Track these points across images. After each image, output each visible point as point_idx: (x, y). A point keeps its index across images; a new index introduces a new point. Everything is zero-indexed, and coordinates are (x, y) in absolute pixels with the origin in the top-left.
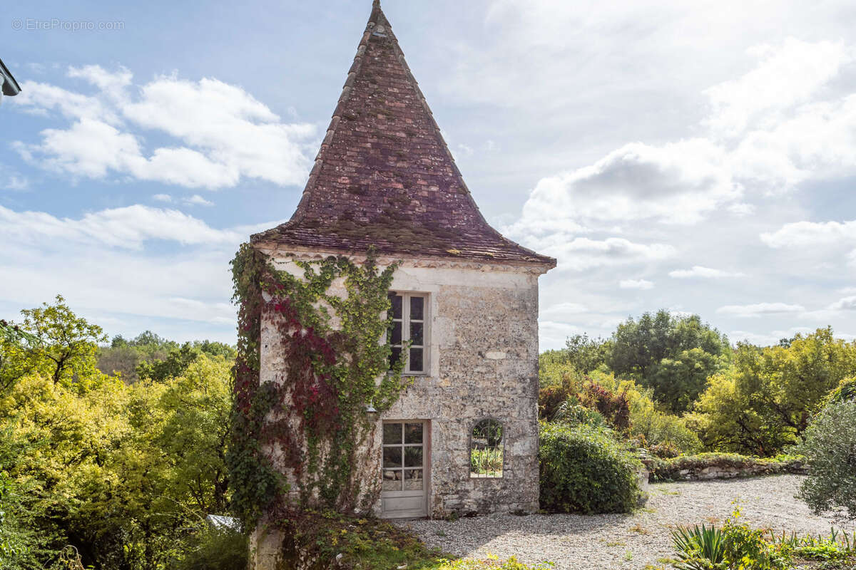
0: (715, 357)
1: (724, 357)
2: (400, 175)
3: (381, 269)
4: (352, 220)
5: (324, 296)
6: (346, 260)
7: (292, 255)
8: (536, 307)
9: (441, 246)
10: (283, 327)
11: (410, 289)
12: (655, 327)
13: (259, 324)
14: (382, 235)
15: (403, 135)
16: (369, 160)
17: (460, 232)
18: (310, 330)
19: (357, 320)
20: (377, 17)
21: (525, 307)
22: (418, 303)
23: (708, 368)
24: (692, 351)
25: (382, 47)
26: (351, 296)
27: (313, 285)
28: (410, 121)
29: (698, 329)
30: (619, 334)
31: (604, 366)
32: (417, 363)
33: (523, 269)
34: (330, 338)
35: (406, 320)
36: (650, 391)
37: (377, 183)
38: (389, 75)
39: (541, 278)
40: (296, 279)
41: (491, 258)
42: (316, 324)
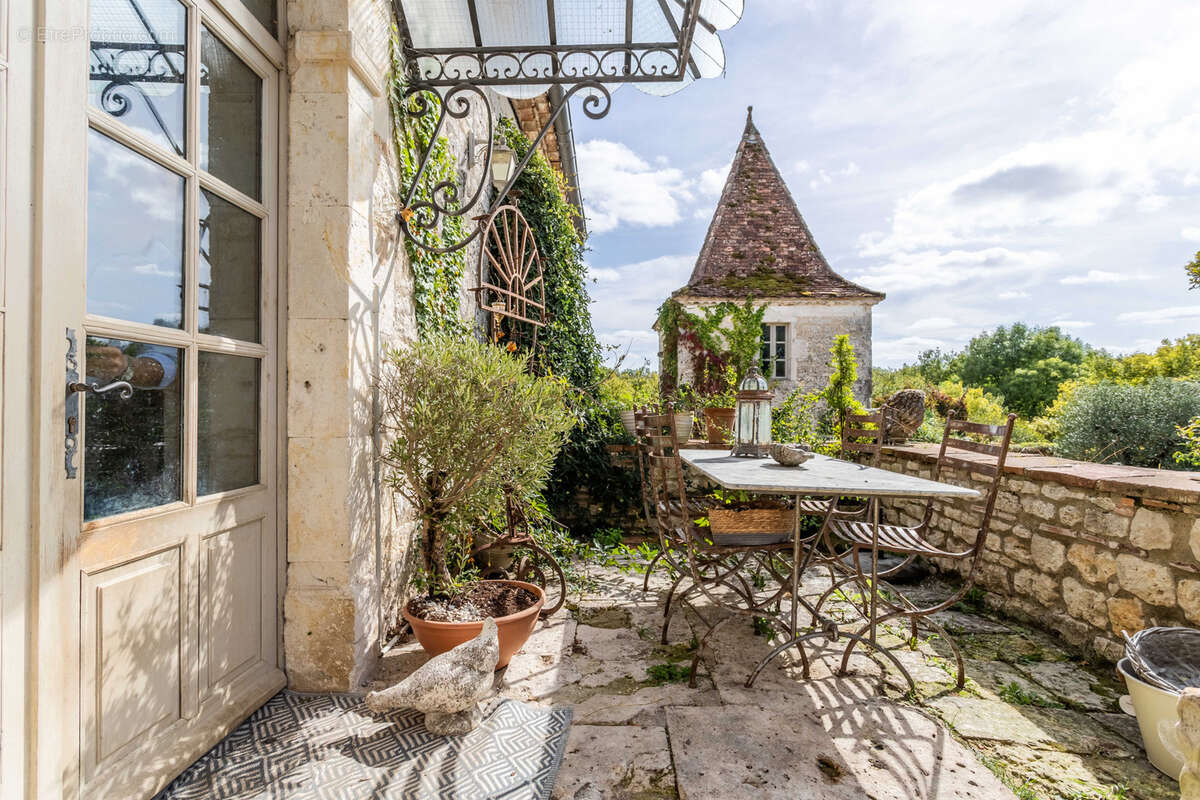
0: (1074, 366)
1: (1085, 365)
2: (767, 241)
3: (755, 308)
4: (734, 276)
5: (718, 329)
6: (732, 304)
7: (697, 303)
8: (870, 329)
9: (798, 290)
10: (692, 350)
11: (776, 321)
12: (1010, 340)
13: (676, 348)
14: (756, 285)
15: (770, 213)
16: (746, 234)
17: (811, 279)
18: (709, 351)
19: (740, 343)
20: (750, 128)
21: (861, 330)
22: (781, 330)
23: (1066, 377)
24: (1048, 361)
25: (754, 151)
26: (735, 328)
27: (711, 321)
28: (774, 202)
29: (1057, 339)
30: (972, 347)
31: (955, 377)
32: (781, 371)
33: (859, 302)
34: (722, 356)
35: (773, 342)
36: (1001, 398)
37: (751, 249)
38: (759, 171)
39: (874, 308)
40: (700, 318)
41: (834, 296)
42: (713, 347)
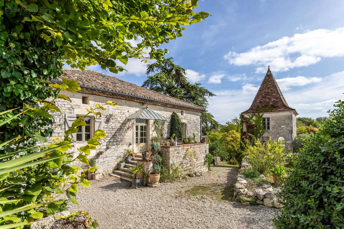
2: (268, 98)
3: (261, 115)
4: (258, 107)
5: (252, 120)
6: (255, 114)
7: (247, 115)
10: (246, 124)
11: (266, 117)
13: (243, 124)
14: (262, 109)
15: (270, 91)
16: (263, 97)
17: (278, 106)
18: (250, 124)
19: (257, 122)
20: (269, 71)
21: (289, 118)
22: (268, 119)
25: (269, 76)
26: (256, 119)
27: (250, 118)
28: (272, 88)
32: (268, 128)
33: (288, 111)
34: (253, 125)
35: (266, 122)
37: (264, 100)
38: (269, 81)
41: (280, 111)
